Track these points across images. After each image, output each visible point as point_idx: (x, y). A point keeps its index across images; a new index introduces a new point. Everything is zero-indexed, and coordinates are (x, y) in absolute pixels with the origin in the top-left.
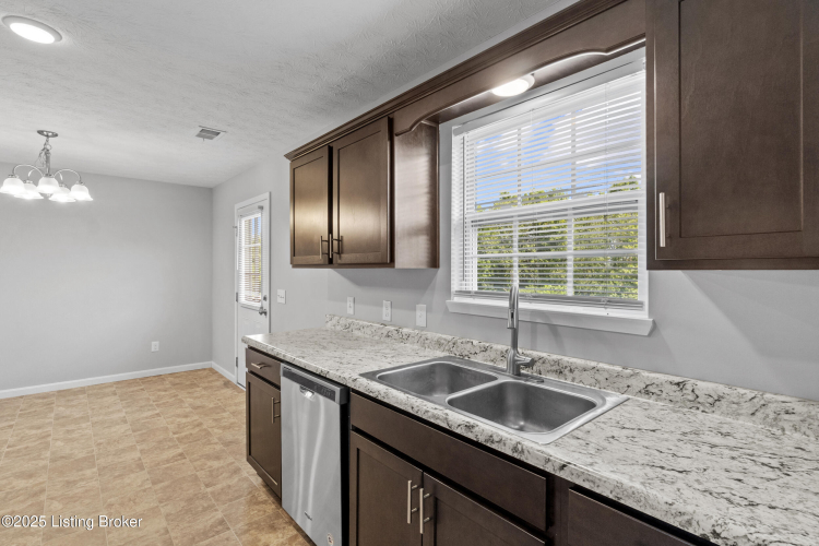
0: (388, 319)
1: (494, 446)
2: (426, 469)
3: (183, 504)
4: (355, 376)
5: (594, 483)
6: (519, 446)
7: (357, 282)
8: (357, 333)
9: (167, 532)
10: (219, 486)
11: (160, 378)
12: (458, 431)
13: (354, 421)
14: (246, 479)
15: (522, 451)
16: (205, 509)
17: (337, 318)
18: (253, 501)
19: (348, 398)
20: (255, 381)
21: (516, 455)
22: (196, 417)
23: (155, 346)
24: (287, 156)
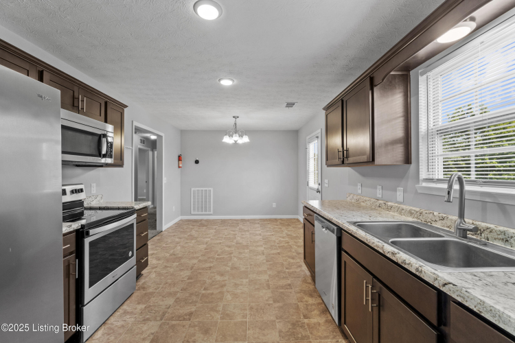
0: (380, 196)
1: (406, 266)
2: (375, 277)
3: (276, 273)
4: (345, 222)
5: (464, 298)
6: (420, 268)
7: (363, 175)
8: (362, 204)
9: (268, 281)
10: (291, 270)
11: (276, 220)
12: (388, 255)
13: (344, 246)
14: (303, 271)
15: (421, 271)
16: (284, 278)
17: (352, 195)
18: (305, 281)
19: (340, 233)
20: (307, 223)
21: (417, 273)
22: (287, 239)
23: (274, 205)
24: (324, 109)
